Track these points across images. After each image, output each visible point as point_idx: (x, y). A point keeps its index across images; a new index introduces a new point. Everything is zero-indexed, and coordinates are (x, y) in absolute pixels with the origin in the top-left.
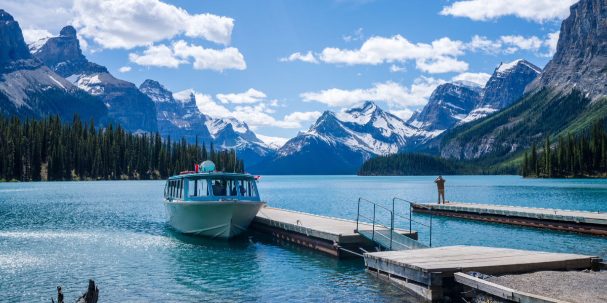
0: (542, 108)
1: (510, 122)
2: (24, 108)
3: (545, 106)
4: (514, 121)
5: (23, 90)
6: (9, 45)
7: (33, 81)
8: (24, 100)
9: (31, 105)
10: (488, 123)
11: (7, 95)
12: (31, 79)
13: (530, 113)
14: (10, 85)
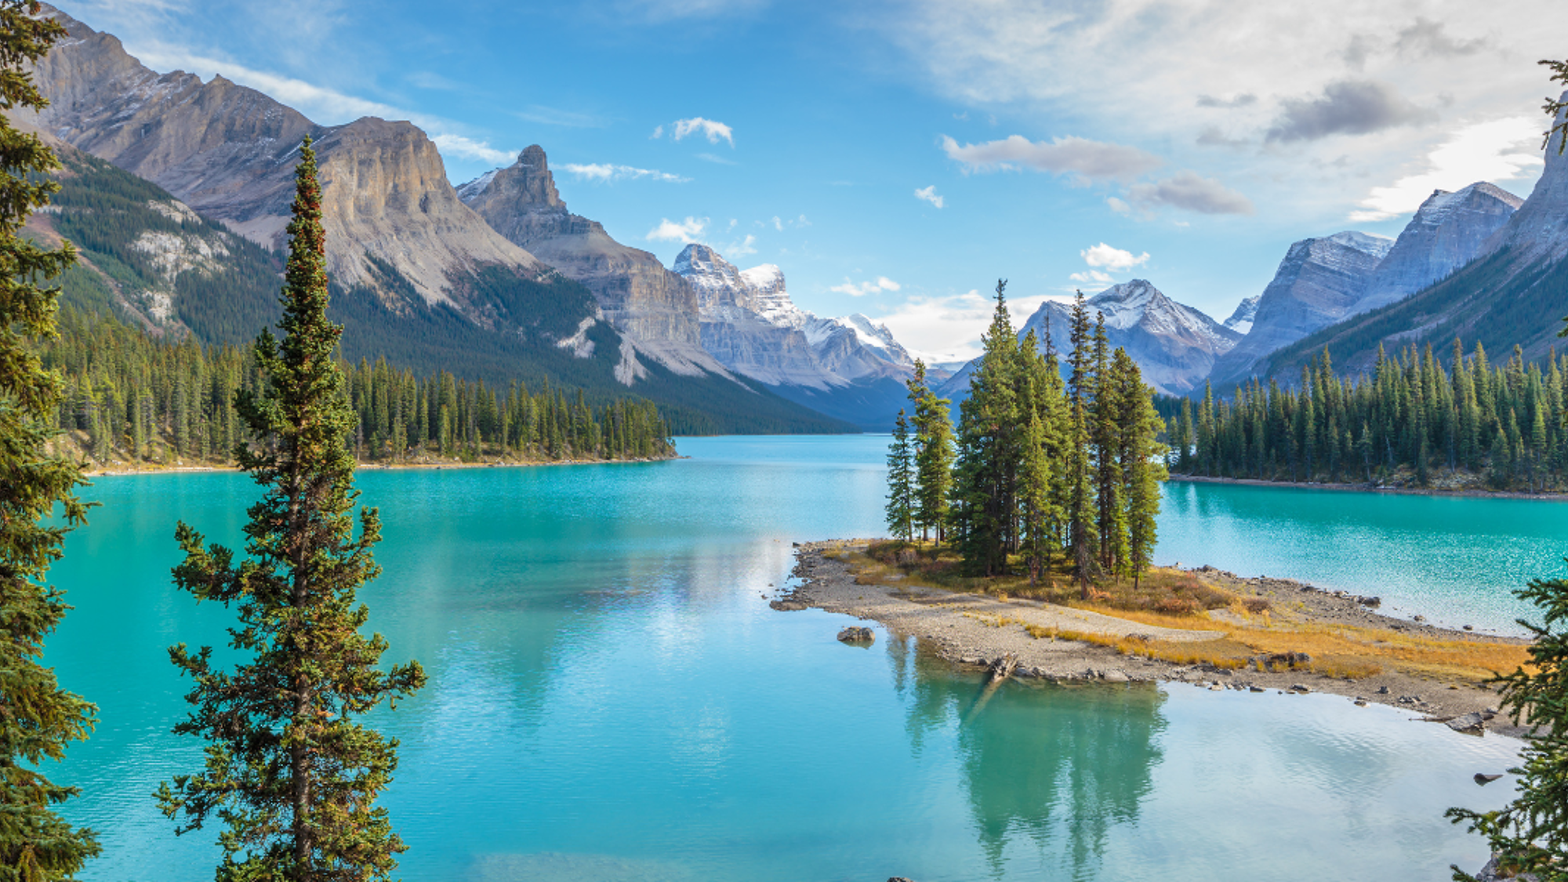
0: (1494, 294)
1: (1419, 324)
2: (443, 305)
3: (1501, 290)
4: (1426, 322)
5: (442, 271)
6: (419, 187)
7: (461, 254)
8: (443, 290)
9: (454, 299)
10: (1368, 329)
11: (412, 282)
12: (458, 250)
13: (1464, 305)
14: (420, 263)
